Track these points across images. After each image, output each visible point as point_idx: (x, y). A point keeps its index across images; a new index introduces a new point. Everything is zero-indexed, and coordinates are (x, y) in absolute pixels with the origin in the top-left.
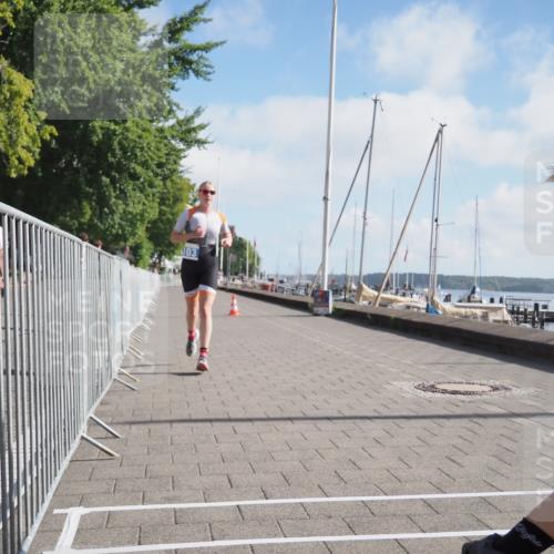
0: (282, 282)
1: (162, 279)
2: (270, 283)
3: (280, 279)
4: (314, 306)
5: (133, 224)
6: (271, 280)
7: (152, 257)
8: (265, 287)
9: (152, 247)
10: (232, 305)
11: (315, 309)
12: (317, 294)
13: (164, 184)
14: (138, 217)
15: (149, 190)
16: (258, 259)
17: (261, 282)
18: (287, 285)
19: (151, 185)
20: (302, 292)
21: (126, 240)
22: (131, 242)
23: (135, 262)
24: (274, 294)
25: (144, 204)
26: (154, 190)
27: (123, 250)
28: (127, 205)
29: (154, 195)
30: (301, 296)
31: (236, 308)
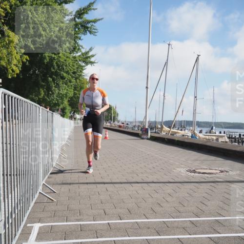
0: (127, 124)
1: (75, 123)
2: (122, 125)
3: (127, 123)
4: (141, 135)
5: (62, 99)
6: (123, 123)
7: (70, 113)
8: (120, 126)
9: (70, 109)
10: (106, 134)
11: (142, 136)
12: (143, 130)
13: (76, 81)
14: (65, 96)
15: (69, 84)
16: (117, 114)
17: (119, 124)
18: (130, 126)
19: (70, 82)
20: (136, 129)
21: (59, 106)
22: (61, 106)
23: (63, 116)
24: (124, 130)
25: (67, 90)
26: (72, 84)
27: (58, 110)
28: (60, 90)
29: (71, 86)
30: (136, 130)
31: (107, 136)
